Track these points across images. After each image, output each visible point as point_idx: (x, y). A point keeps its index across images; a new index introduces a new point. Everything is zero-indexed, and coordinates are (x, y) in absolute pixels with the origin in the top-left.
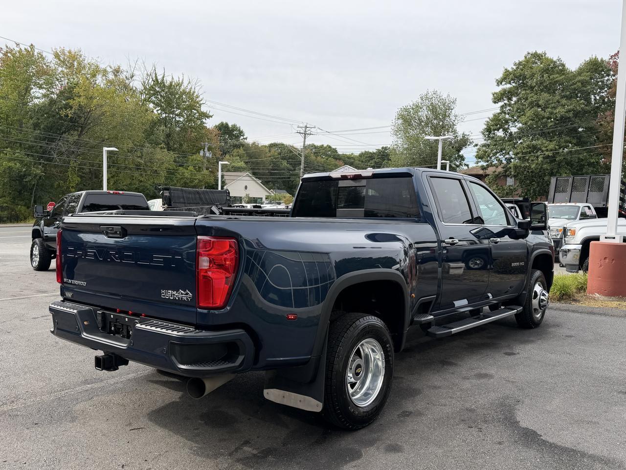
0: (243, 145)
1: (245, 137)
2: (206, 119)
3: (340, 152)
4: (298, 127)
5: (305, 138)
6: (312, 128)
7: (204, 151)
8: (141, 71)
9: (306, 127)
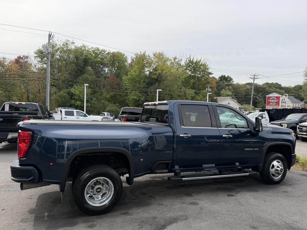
0: (231, 85)
1: (233, 81)
2: (210, 75)
3: (283, 86)
4: (251, 75)
5: (254, 80)
6: (257, 75)
7: (208, 88)
8: (185, 58)
9: (255, 75)
